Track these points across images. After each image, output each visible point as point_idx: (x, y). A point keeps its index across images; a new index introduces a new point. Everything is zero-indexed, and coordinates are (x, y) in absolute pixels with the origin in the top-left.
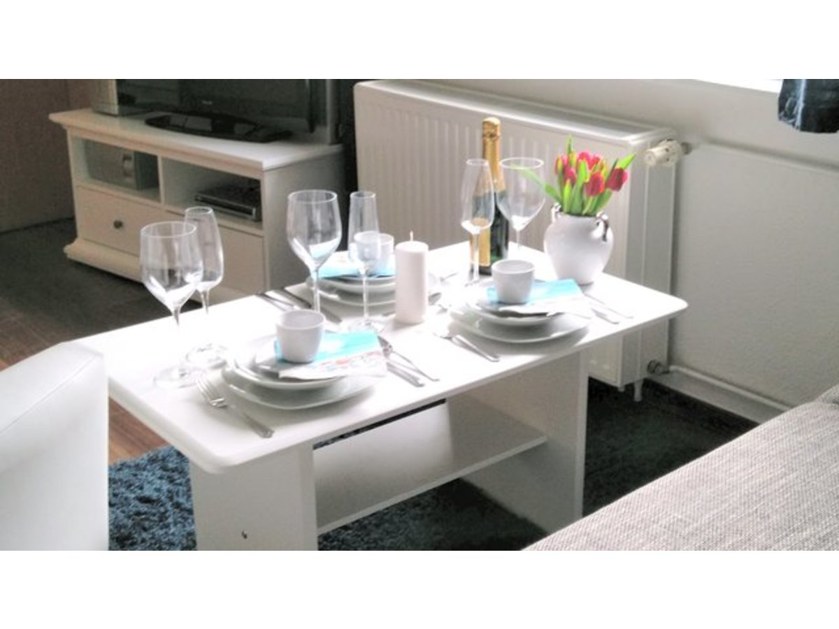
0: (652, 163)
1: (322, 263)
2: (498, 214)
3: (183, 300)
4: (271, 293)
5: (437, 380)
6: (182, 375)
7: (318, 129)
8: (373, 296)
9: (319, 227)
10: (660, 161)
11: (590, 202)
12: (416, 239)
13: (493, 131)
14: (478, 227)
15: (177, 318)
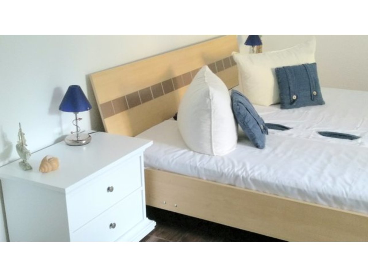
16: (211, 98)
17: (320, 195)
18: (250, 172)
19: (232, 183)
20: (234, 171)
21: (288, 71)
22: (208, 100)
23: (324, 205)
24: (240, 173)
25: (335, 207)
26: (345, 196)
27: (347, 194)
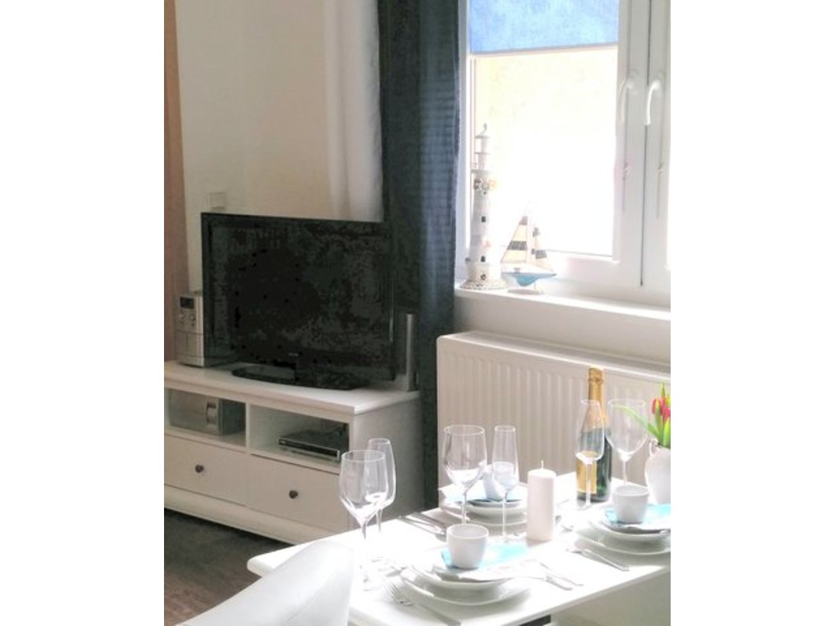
1: (470, 487)
3: (370, 516)
4: (409, 517)
5: (581, 585)
6: (365, 581)
7: (398, 377)
8: (511, 517)
9: (468, 456)
12: (546, 467)
13: (598, 376)
14: (588, 459)
15: (364, 532)
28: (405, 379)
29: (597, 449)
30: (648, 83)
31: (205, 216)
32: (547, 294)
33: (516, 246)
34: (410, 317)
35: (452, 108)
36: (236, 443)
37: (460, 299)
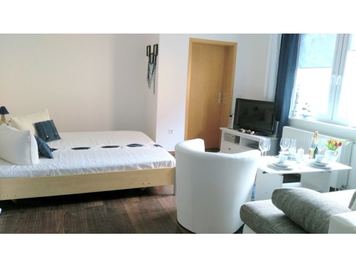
0: (347, 144)
2: (316, 148)
8: (293, 158)
10: (348, 144)
11: (335, 147)
13: (317, 134)
14: (313, 150)
16: (30, 135)
17: (92, 169)
18: (58, 167)
19: (49, 174)
20: (49, 168)
21: (42, 124)
22: (29, 137)
23: (94, 172)
24: (53, 168)
25: (99, 172)
26: (102, 166)
27: (103, 165)
28: (275, 135)
29: (314, 148)
30: (338, 75)
31: (237, 99)
32: (309, 119)
33: (304, 109)
34: (278, 122)
35: (293, 79)
36: (238, 144)
37: (290, 120)
